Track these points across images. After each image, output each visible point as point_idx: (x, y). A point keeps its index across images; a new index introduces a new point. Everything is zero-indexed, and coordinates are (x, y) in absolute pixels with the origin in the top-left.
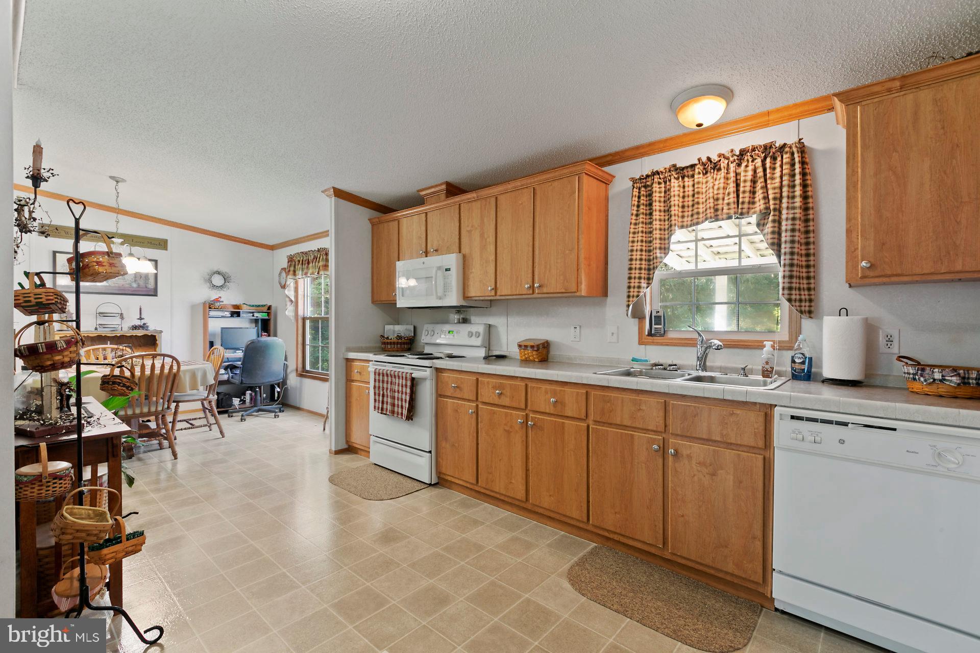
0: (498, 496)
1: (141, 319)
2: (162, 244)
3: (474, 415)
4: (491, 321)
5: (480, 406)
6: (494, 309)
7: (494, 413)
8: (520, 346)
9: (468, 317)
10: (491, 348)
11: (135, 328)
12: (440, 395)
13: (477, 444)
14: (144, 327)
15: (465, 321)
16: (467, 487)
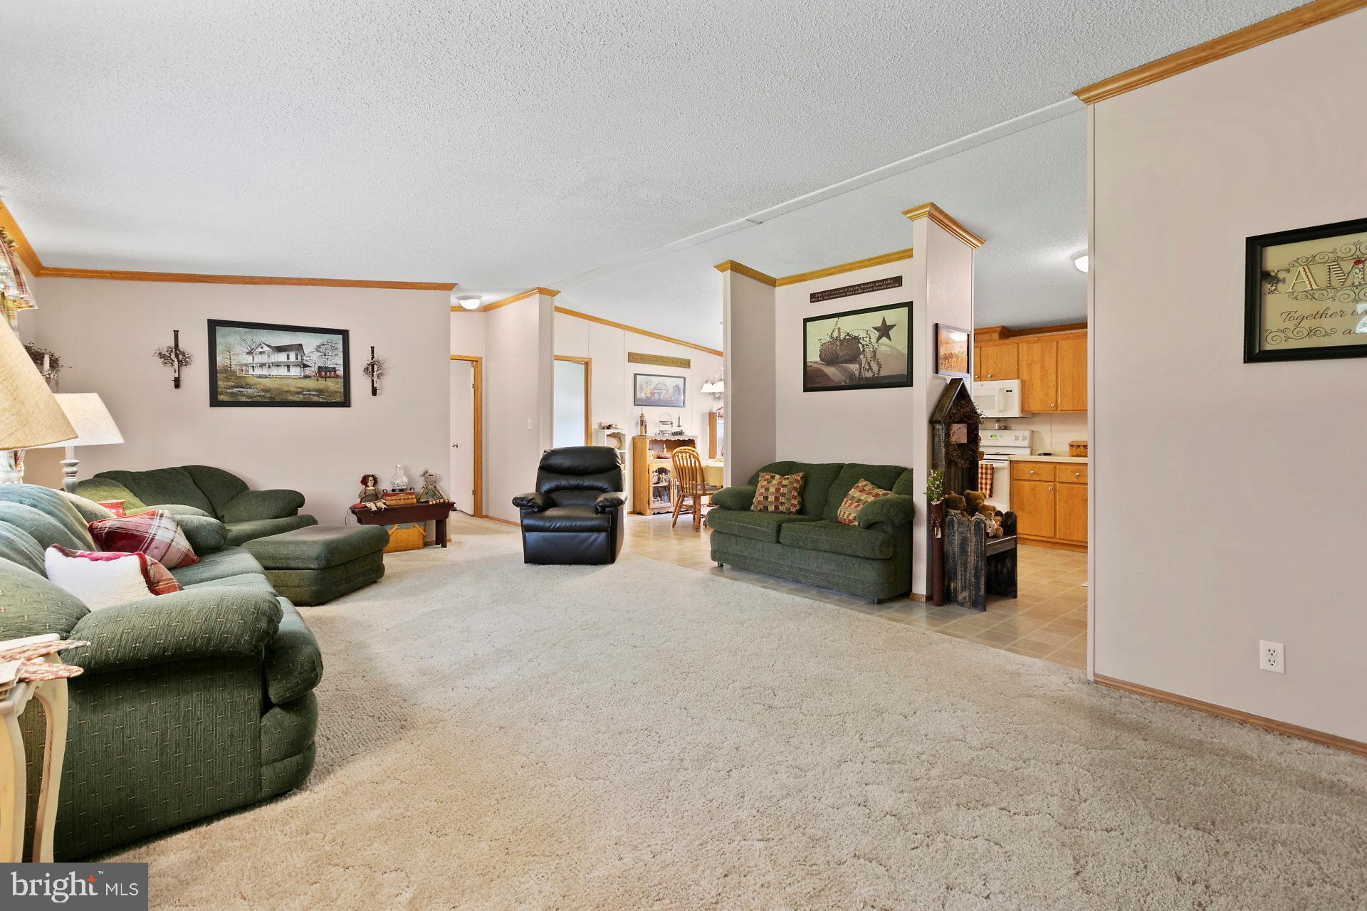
0: (1076, 543)
1: (679, 426)
2: (686, 364)
3: (1053, 492)
4: (1035, 428)
5: (1058, 485)
6: (1036, 419)
7: (1073, 488)
8: (1072, 446)
9: (1008, 425)
10: (1034, 448)
11: (675, 434)
12: (1013, 479)
13: (1055, 510)
14: (681, 433)
15: (1006, 428)
16: (1037, 540)
